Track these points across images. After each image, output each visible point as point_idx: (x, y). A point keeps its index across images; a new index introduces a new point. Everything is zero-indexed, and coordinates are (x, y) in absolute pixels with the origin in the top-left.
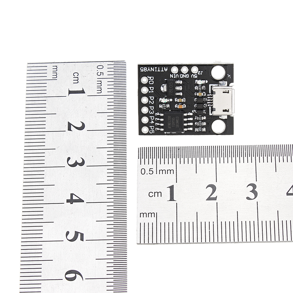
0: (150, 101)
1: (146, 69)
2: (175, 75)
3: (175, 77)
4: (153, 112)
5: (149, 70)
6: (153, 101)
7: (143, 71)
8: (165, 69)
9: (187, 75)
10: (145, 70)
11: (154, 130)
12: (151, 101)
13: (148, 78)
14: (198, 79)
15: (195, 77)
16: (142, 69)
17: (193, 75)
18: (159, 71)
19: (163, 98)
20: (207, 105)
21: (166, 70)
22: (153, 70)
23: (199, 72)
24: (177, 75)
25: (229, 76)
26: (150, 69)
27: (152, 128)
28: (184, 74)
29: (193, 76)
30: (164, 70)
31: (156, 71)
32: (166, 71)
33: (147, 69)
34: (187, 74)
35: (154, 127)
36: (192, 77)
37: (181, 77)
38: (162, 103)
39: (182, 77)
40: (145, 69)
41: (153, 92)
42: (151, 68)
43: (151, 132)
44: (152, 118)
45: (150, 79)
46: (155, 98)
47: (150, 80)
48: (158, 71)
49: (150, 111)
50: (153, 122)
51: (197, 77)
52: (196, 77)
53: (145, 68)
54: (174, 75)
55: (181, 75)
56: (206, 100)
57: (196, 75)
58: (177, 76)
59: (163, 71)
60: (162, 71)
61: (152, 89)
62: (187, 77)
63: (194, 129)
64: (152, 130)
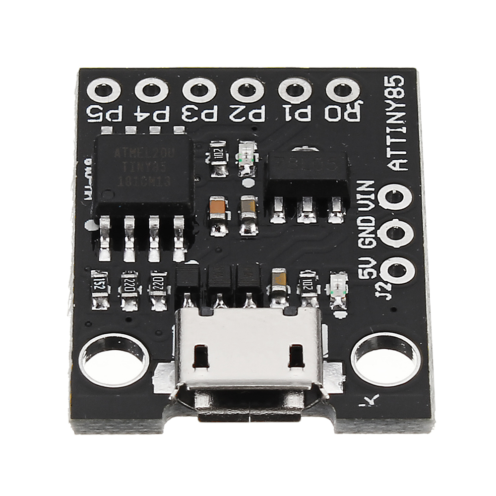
0: (243, 108)
1: (395, 95)
2: (372, 197)
3: (359, 196)
4: (187, 117)
5: (394, 105)
6: (244, 118)
7: (386, 84)
8: (397, 162)
9: (371, 243)
10: (391, 93)
11: (101, 120)
12: (244, 113)
13: (356, 100)
14: (353, 283)
15: (360, 271)
16: (397, 81)
17: (374, 263)
18: (389, 140)
19: (257, 155)
21: (395, 165)
22: (390, 121)
23: (389, 287)
24: (372, 206)
25: (372, 402)
26: (397, 110)
27: (114, 116)
28: (374, 233)
29: (369, 262)
30: (394, 157)
31: (388, 130)
32: (390, 165)
33: (394, 100)
34: (375, 244)
35: (120, 120)
36: (362, 259)
37: (363, 221)
38: (232, 149)
39: (359, 223)
40: (395, 91)
41: (288, 118)
42: (400, 115)
43: (94, 111)
44: (161, 117)
45: (349, 110)
46: (255, 127)
47: (344, 109)
48: (388, 137)
49: (193, 107)
50: (139, 119)
51: (361, 277)
52: (363, 275)
53: (399, 93)
54: (369, 193)
55: (370, 221)
57: (370, 274)
58: (367, 206)
59: (388, 156)
60: (389, 153)
61: (303, 115)
62: (363, 243)
63: (101, 267)
64: (101, 114)
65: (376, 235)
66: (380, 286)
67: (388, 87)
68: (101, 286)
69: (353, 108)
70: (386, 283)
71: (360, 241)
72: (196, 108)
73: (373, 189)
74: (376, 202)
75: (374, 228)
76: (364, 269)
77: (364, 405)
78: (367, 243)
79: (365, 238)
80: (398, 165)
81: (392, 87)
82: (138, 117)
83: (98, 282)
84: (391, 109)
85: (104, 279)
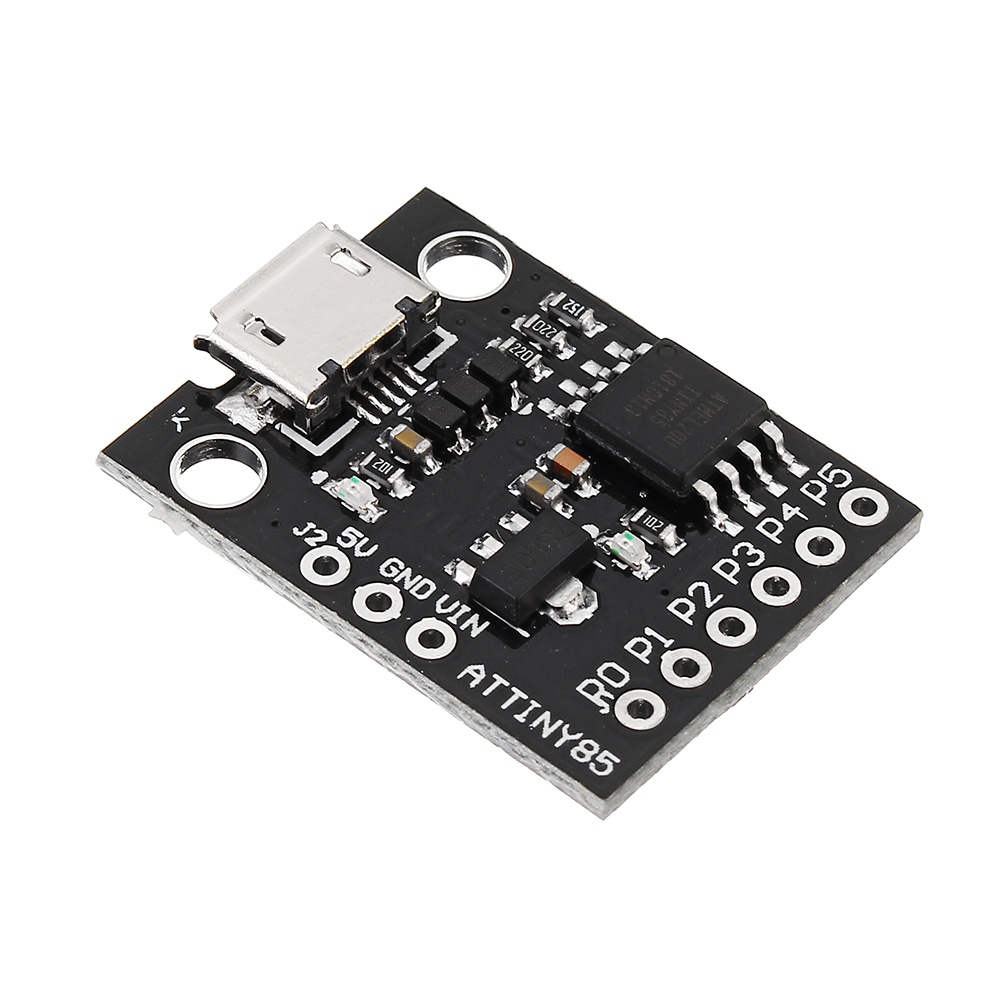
0: (709, 604)
1: (581, 748)
2: (453, 620)
3: (466, 609)
4: (745, 549)
5: (566, 737)
6: (691, 594)
7: (606, 753)
8: (479, 678)
9: (388, 570)
10: (589, 747)
11: (820, 474)
12: (699, 595)
13: (611, 709)
14: (353, 518)
15: (361, 535)
16: (601, 768)
17: (358, 553)
18: (519, 694)
19: (623, 567)
20: (426, 384)
21: (476, 673)
22: (546, 716)
23: (311, 541)
24: (439, 610)
25: (176, 420)
26: (558, 734)
27: (815, 490)
28: (400, 585)
29: (363, 549)
30: (489, 680)
31: (535, 704)
32: (481, 668)
33: (576, 743)
34: (386, 575)
35: (803, 490)
36: (375, 547)
37: (426, 587)
38: (657, 550)
39: (427, 581)
40: (589, 754)
41: (649, 631)
42: (547, 732)
43: (840, 478)
44: (771, 528)
45: (602, 691)
46: (668, 595)
47: (608, 687)
48: (525, 697)
49: (757, 563)
50: (786, 506)
51: (351, 529)
52: (350, 532)
53: (581, 755)
54: (461, 621)
55: (421, 591)
56: (407, 407)
57: (346, 540)
58: (445, 606)
59: (496, 676)
60: (499, 680)
61: (640, 648)
62: (395, 565)
63: (603, 338)
64: (830, 480)
65: (395, 584)
66: (319, 535)
67: (600, 752)
68: (570, 307)
69: (602, 697)
70: (319, 544)
71: (402, 565)
72: (750, 564)
73: (463, 627)
74: (442, 618)
75: (407, 588)
76: (359, 540)
77: (180, 412)
78: (392, 568)
79: (401, 571)
80: (474, 674)
81: (596, 755)
82: (790, 508)
83: (577, 308)
84: (565, 730)
85: (576, 315)
